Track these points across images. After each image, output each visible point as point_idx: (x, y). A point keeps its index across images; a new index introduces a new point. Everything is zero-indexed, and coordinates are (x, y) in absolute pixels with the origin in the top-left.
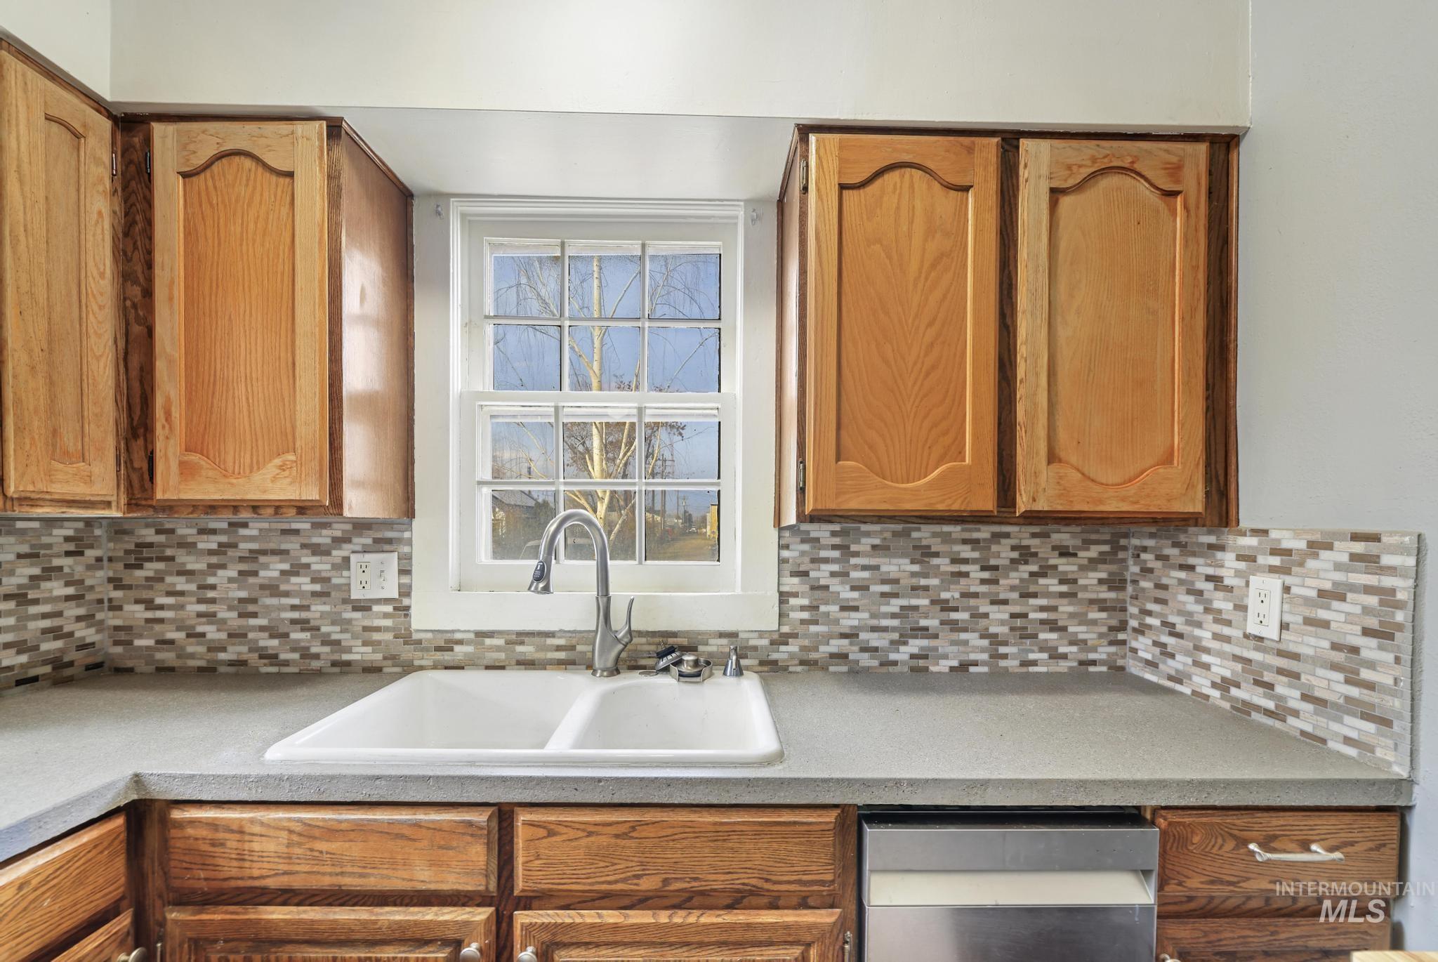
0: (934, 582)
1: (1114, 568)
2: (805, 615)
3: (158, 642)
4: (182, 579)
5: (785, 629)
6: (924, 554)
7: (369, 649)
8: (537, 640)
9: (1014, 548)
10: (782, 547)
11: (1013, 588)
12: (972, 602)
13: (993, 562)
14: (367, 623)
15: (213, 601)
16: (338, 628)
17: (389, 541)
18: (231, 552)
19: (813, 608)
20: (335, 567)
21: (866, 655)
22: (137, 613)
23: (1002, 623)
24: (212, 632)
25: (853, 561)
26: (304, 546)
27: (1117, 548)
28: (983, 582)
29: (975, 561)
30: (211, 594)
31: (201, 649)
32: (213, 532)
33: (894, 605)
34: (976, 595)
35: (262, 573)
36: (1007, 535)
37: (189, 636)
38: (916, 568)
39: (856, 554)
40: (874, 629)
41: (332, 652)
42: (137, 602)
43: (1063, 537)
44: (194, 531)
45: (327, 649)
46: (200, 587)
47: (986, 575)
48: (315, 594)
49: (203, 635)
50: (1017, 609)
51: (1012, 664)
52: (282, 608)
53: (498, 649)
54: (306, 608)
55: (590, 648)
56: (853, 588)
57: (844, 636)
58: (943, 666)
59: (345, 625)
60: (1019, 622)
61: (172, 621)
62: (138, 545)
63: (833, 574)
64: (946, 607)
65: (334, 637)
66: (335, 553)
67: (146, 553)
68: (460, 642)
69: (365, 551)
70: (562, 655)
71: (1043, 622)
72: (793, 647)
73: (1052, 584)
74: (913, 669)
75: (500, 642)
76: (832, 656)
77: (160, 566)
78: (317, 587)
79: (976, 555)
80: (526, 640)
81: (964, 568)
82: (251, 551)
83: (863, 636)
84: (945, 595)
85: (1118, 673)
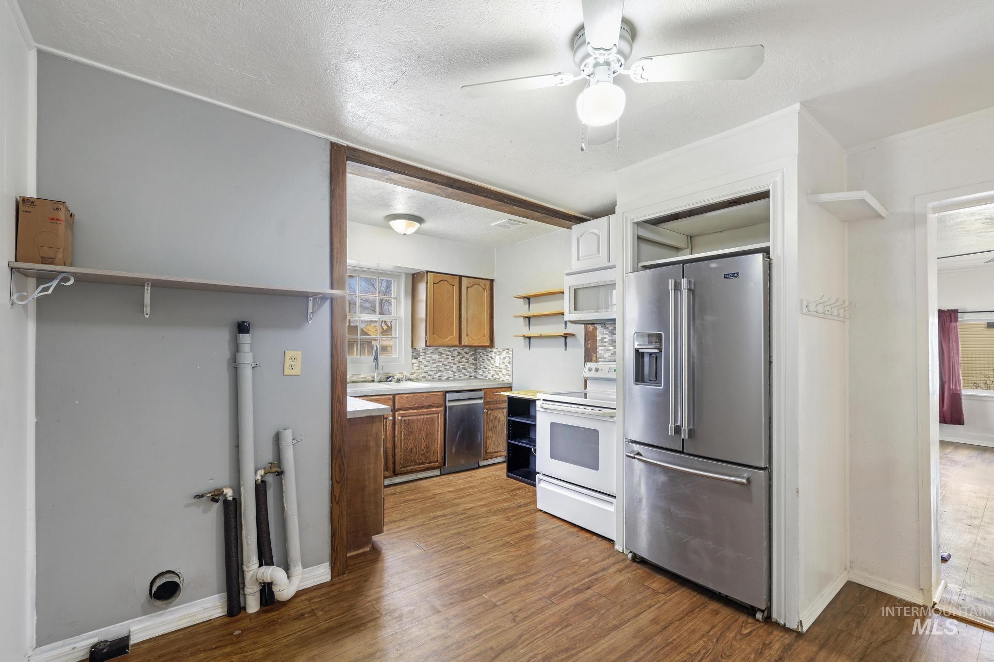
0: (443, 360)
1: (475, 356)
2: (417, 368)
5: (413, 371)
6: (441, 354)
9: (457, 352)
10: (413, 352)
11: (457, 361)
12: (450, 364)
13: (453, 355)
19: (419, 366)
21: (429, 377)
23: (455, 368)
25: (427, 355)
27: (476, 352)
28: (452, 360)
29: (450, 355)
33: (435, 365)
34: (450, 363)
36: (456, 350)
38: (439, 357)
39: (427, 354)
40: (431, 371)
43: (466, 350)
47: (452, 358)
50: (458, 365)
51: (457, 377)
56: (427, 362)
57: (425, 372)
58: (444, 378)
60: (458, 368)
63: (423, 359)
64: (445, 365)
70: (363, 380)
71: (463, 368)
72: (415, 375)
73: (464, 360)
74: (439, 379)
76: (423, 377)
79: (450, 354)
80: (354, 376)
81: (448, 357)
83: (429, 372)
84: (445, 363)
85: (476, 378)
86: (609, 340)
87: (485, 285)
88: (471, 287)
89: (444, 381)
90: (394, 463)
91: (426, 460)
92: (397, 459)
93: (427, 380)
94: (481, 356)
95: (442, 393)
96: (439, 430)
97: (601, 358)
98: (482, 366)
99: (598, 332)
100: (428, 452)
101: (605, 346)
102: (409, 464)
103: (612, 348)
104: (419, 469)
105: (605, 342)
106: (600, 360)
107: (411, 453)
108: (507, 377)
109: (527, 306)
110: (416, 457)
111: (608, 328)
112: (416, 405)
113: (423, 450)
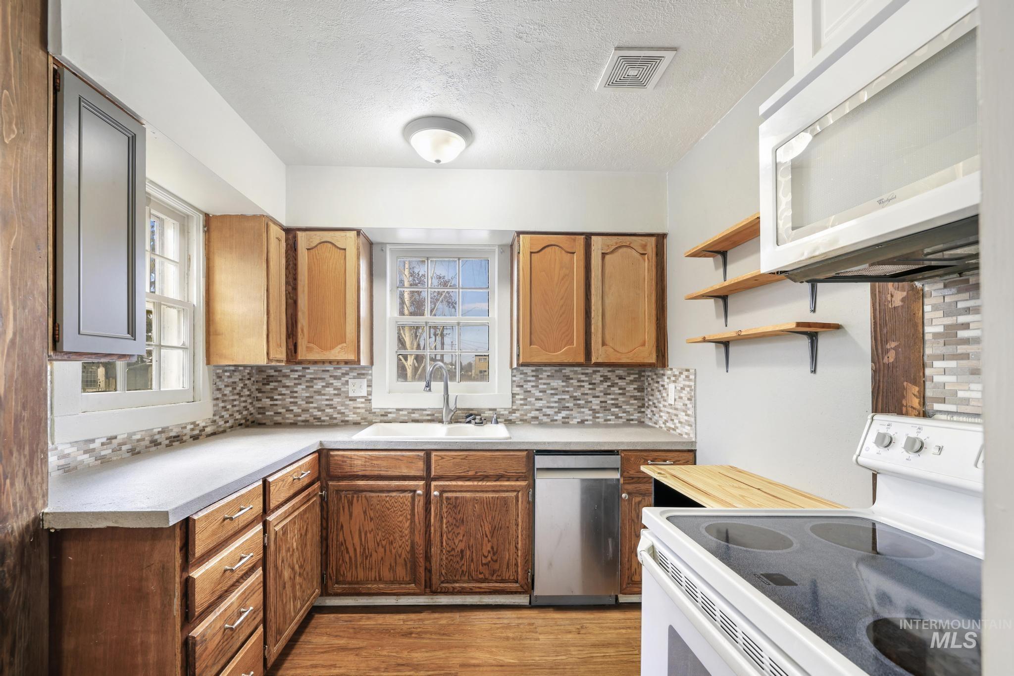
0: (571, 389)
1: (639, 384)
2: (522, 402)
3: (275, 413)
4: (284, 389)
5: (514, 407)
6: (567, 378)
7: (356, 416)
8: (420, 412)
9: (601, 376)
10: (513, 376)
11: (601, 392)
12: (586, 397)
13: (593, 381)
14: (355, 406)
15: (296, 397)
16: (344, 408)
17: (363, 374)
18: (303, 379)
19: (525, 399)
20: (343, 384)
21: (545, 417)
22: (267, 402)
23: (597, 405)
24: (296, 409)
25: (540, 381)
26: (331, 376)
27: (641, 376)
28: (590, 389)
29: (586, 381)
30: (295, 395)
31: (292, 416)
32: (297, 371)
33: (556, 398)
34: (587, 394)
35: (315, 387)
36: (599, 371)
37: (287, 411)
38: (564, 384)
39: (541, 379)
40: (548, 407)
41: (342, 417)
42: (267, 398)
43: (620, 372)
44: (289, 371)
45: (340, 416)
46: (291, 392)
47: (591, 386)
48: (335, 395)
49: (292, 410)
50: (603, 399)
51: (601, 420)
52: (322, 400)
53: (405, 415)
54: (332, 400)
55: (441, 415)
56: (540, 392)
57: (537, 410)
58: (575, 421)
59: (347, 406)
60: (603, 405)
61: (280, 405)
62: (267, 376)
63: (533, 386)
64: (576, 399)
65: (342, 411)
66: (342, 379)
67: (271, 379)
68: (390, 413)
69: (354, 378)
70: (429, 418)
71: (613, 404)
72: (517, 414)
73: (616, 390)
74: (563, 423)
75: (405, 413)
76: (533, 418)
77: (276, 384)
78: (336, 392)
79: (587, 379)
80: (416, 412)
81: (582, 384)
82: (311, 378)
83: (544, 410)
84: (575, 394)
85: (641, 423)
87: (644, 247)
88: (612, 252)
89: (573, 426)
90: (428, 570)
91: (493, 575)
92: (435, 566)
93: (542, 424)
94: (649, 384)
95: (525, 453)
96: (520, 524)
97: (943, 401)
98: (651, 403)
99: (927, 308)
100: (496, 561)
101: (963, 356)
102: (458, 577)
104: (478, 590)
105: (963, 341)
106: (937, 407)
107: (462, 558)
108: (687, 429)
109: (721, 270)
110: (472, 567)
112: (471, 473)
113: (486, 557)
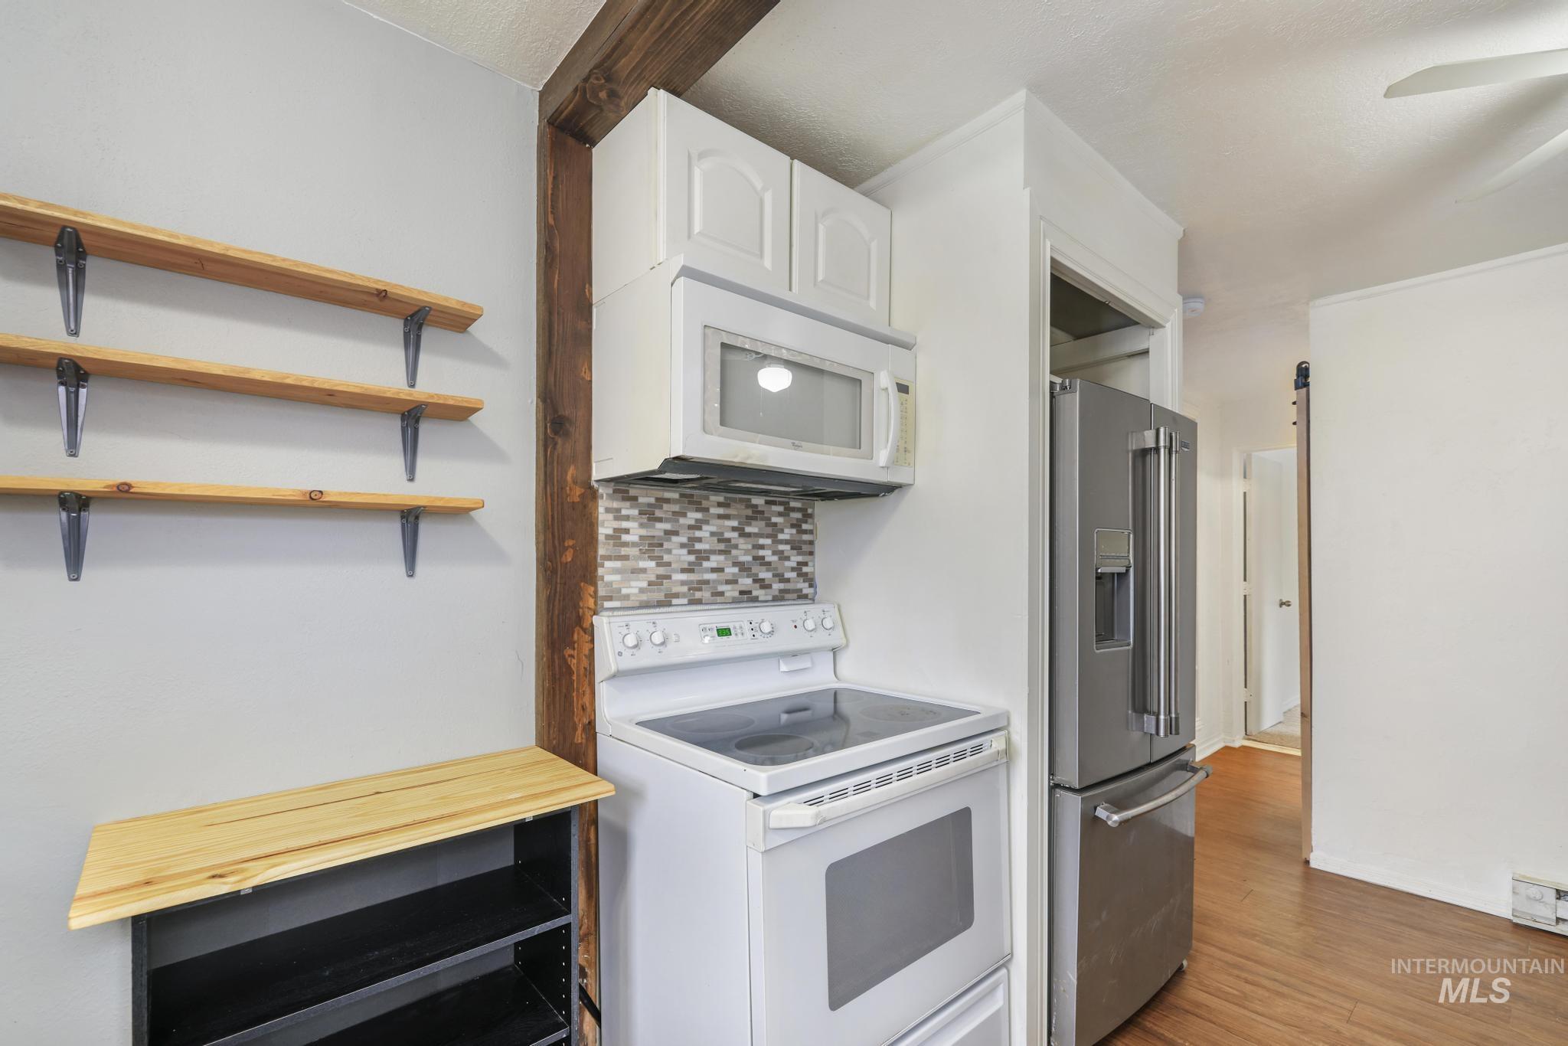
86: (641, 537)
97: (610, 598)
99: (601, 510)
101: (626, 558)
103: (652, 564)
105: (626, 544)
106: (607, 604)
111: (635, 498)
